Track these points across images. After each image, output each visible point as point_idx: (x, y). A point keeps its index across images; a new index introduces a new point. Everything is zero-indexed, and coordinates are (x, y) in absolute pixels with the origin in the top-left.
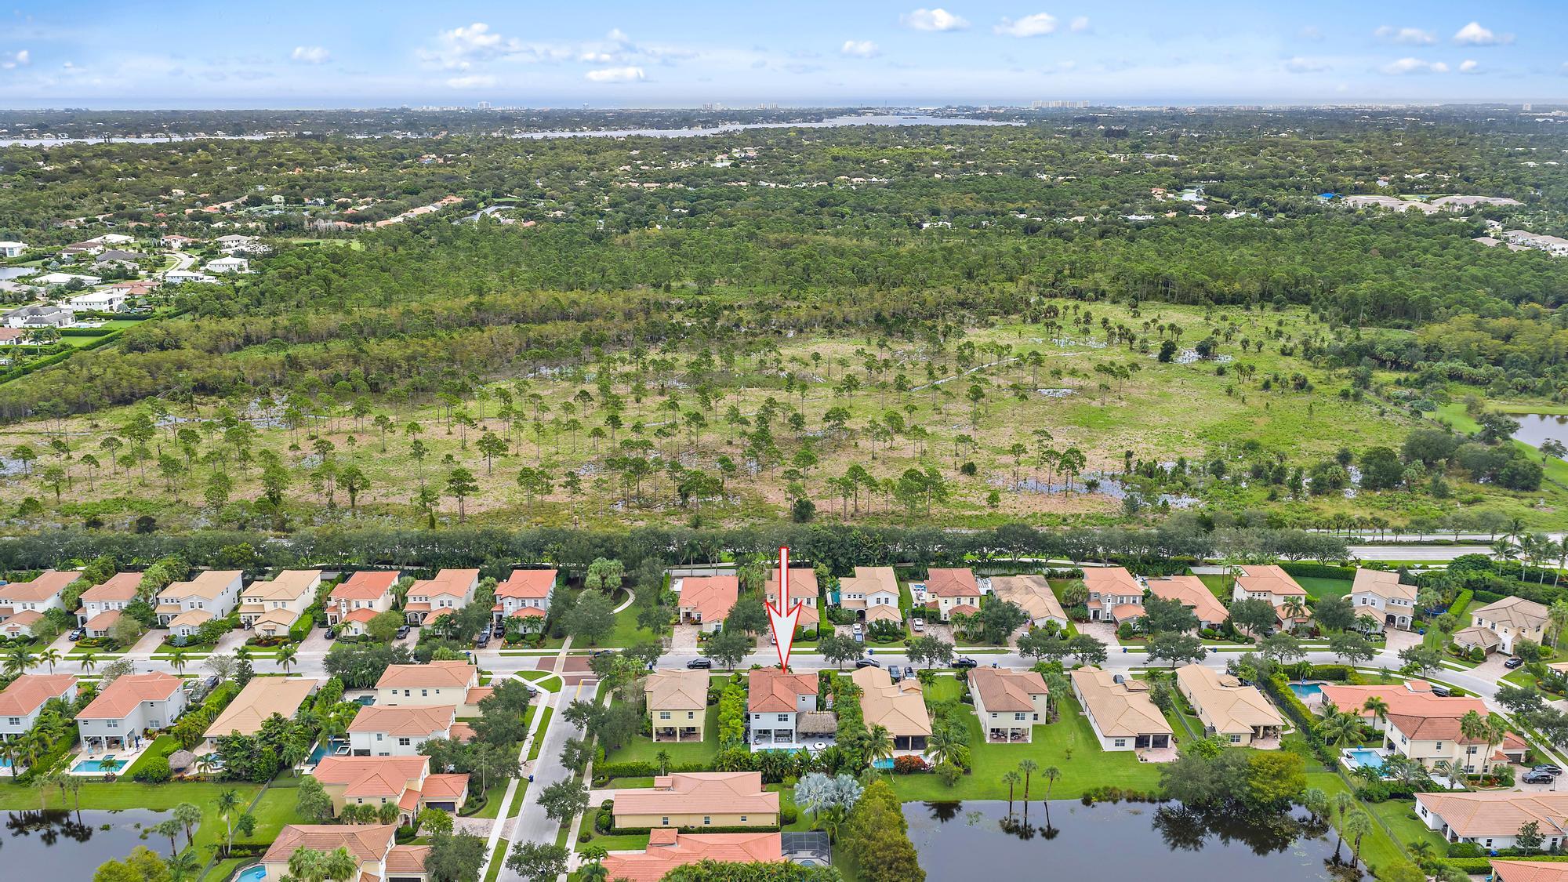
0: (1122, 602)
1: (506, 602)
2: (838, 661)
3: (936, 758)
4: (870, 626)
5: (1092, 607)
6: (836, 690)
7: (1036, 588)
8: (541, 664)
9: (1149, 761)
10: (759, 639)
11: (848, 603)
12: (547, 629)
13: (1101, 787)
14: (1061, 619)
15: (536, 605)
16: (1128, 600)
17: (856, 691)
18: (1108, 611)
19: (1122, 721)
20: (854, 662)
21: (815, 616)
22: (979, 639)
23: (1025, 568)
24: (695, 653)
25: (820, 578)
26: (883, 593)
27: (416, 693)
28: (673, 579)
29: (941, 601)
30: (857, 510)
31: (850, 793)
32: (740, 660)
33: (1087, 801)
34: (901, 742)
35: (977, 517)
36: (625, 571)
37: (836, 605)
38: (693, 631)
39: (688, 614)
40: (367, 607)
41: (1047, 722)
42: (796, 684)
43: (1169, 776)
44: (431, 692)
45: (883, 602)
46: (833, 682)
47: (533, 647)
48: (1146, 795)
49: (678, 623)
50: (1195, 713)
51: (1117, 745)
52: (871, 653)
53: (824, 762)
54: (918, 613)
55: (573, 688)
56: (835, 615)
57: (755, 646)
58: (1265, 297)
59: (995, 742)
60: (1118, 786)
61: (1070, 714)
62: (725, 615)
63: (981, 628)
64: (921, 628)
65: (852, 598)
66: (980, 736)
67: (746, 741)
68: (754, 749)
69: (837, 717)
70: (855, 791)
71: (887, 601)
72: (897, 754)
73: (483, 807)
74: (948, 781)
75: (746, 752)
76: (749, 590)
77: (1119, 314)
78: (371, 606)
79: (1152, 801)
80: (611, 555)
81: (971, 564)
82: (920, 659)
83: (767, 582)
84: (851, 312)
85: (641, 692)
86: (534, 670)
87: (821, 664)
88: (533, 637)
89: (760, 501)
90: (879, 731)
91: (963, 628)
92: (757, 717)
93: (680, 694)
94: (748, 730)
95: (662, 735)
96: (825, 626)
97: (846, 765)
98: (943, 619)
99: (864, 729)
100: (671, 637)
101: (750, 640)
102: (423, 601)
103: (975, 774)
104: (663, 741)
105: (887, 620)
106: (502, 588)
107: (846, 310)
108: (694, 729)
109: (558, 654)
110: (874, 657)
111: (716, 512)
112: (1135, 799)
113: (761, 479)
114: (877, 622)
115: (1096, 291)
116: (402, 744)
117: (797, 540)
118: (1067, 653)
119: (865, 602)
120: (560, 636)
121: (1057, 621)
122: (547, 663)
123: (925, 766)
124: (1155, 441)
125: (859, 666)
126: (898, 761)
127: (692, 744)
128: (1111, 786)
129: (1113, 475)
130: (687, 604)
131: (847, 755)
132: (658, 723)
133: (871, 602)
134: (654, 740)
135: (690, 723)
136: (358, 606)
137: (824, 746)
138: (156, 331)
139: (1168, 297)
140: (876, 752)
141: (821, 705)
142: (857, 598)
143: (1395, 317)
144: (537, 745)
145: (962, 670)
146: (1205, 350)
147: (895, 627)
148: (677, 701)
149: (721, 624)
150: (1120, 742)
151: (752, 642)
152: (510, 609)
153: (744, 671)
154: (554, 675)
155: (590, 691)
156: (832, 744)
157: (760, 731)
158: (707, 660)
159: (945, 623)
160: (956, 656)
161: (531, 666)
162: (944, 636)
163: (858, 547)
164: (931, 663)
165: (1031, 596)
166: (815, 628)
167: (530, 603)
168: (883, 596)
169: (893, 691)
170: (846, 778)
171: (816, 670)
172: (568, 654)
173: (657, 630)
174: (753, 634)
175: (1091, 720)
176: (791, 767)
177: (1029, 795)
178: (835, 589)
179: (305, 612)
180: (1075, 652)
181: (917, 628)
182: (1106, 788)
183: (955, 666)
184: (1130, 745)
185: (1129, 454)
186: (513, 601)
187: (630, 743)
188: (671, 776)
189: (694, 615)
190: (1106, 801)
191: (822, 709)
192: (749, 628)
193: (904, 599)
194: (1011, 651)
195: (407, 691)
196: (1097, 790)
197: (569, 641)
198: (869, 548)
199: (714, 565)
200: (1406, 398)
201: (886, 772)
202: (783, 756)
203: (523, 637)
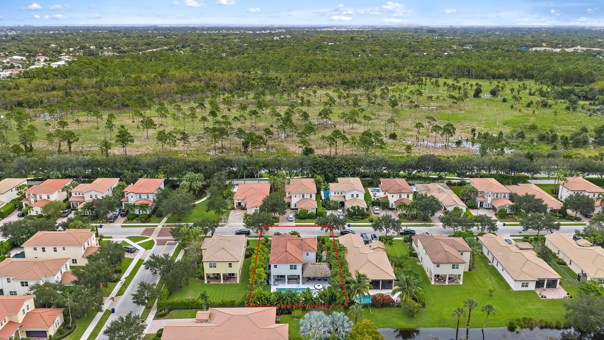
0: (497, 197)
1: (129, 196)
2: (329, 231)
3: (401, 296)
4: (348, 210)
5: (479, 200)
6: (329, 249)
7: (444, 190)
8: (144, 232)
9: (547, 298)
10: (281, 217)
11: (334, 197)
12: (154, 212)
13: (521, 317)
14: (463, 207)
15: (148, 197)
16: (501, 195)
17: (343, 249)
18: (489, 202)
19: (524, 270)
20: (339, 231)
21: (315, 205)
22: (413, 218)
23: (434, 180)
24: (241, 225)
25: (318, 183)
26: (355, 191)
27: (49, 250)
28: (233, 186)
29: (390, 196)
30: (336, 154)
31: (343, 326)
32: (267, 230)
33: (512, 328)
34: (375, 284)
35: (401, 157)
36: (205, 180)
37: (327, 199)
38: (241, 213)
39: (239, 204)
40: (46, 198)
41: (470, 270)
42: (302, 245)
43: (571, 311)
44: (59, 249)
45: (355, 196)
46: (327, 244)
47: (143, 222)
48: (554, 325)
49: (233, 209)
50: (564, 264)
51: (523, 286)
52: (349, 226)
53: (322, 299)
54: (376, 203)
55: (160, 247)
56: (326, 204)
57: (278, 222)
58: (513, 76)
59: (438, 284)
60: (533, 317)
61: (483, 265)
62: (260, 203)
63: (415, 212)
64: (378, 212)
65: (337, 194)
66: (427, 280)
67: (268, 282)
68: (273, 289)
69: (330, 267)
70: (346, 325)
71: (357, 196)
72: (373, 292)
73: (70, 333)
74: (411, 314)
75: (266, 293)
76: (276, 190)
77: (450, 82)
78: (49, 198)
79: (558, 328)
80: (197, 171)
81: (404, 177)
82: (381, 229)
83: (286, 186)
84: (330, 80)
85: (199, 250)
86: (139, 235)
87: (319, 233)
88: (144, 216)
89: (285, 150)
90: (361, 277)
91: (405, 212)
92: (276, 266)
93: (224, 251)
94: (269, 275)
95: (212, 278)
96: (321, 210)
97: (337, 302)
98: (390, 206)
99: (350, 275)
100: (228, 216)
101: (275, 218)
102: (81, 195)
103: (428, 308)
104: (212, 283)
105: (358, 207)
106: (129, 188)
107: (328, 79)
108: (233, 274)
109: (157, 226)
110: (351, 228)
111: (262, 155)
112: (546, 327)
113: (287, 141)
114: (352, 208)
115: (438, 73)
116: (23, 285)
117: (304, 163)
118: (473, 226)
119: (344, 197)
120: (161, 216)
121: (460, 207)
122: (149, 232)
123: (393, 302)
124: (483, 126)
125: (342, 234)
126: (374, 298)
127: (231, 285)
128: (528, 317)
129: (467, 139)
130: (238, 198)
131: (338, 295)
132: (208, 270)
133: (348, 197)
134: (206, 282)
135: (231, 271)
136: (41, 198)
137: (321, 287)
138: (11, 83)
139: (470, 76)
140: (359, 291)
141: (319, 259)
142: (340, 194)
143: (575, 82)
144: (125, 285)
145: (408, 236)
146: (494, 93)
147: (363, 211)
148: (221, 256)
149: (258, 209)
150: (525, 285)
151: (277, 220)
152: (132, 199)
153: (271, 237)
154: (151, 238)
155: (170, 249)
156: (327, 285)
157: (278, 276)
158: (247, 230)
159: (392, 209)
160: (404, 228)
161: (138, 233)
162: (394, 216)
163: (340, 168)
164: (388, 231)
165: (442, 194)
166: (314, 211)
167: (144, 196)
168: (355, 193)
169: (366, 249)
170: (339, 315)
171: (316, 236)
172: (163, 226)
173: (219, 212)
174: (277, 215)
175: (499, 269)
176: (298, 303)
177: (470, 324)
178: (327, 190)
179: (11, 202)
180: (477, 226)
181: (376, 212)
182: (524, 319)
183: (402, 234)
184: (532, 286)
185: (473, 130)
186: (134, 195)
187: (187, 284)
188: (211, 310)
189: (243, 204)
190: (525, 328)
191: (320, 261)
192: (274, 211)
193: (367, 197)
194: (434, 225)
195: (43, 249)
196: (518, 320)
197: (165, 219)
198: (345, 168)
199: (257, 179)
200: (598, 110)
201: (365, 306)
202: (292, 294)
203: (137, 216)
